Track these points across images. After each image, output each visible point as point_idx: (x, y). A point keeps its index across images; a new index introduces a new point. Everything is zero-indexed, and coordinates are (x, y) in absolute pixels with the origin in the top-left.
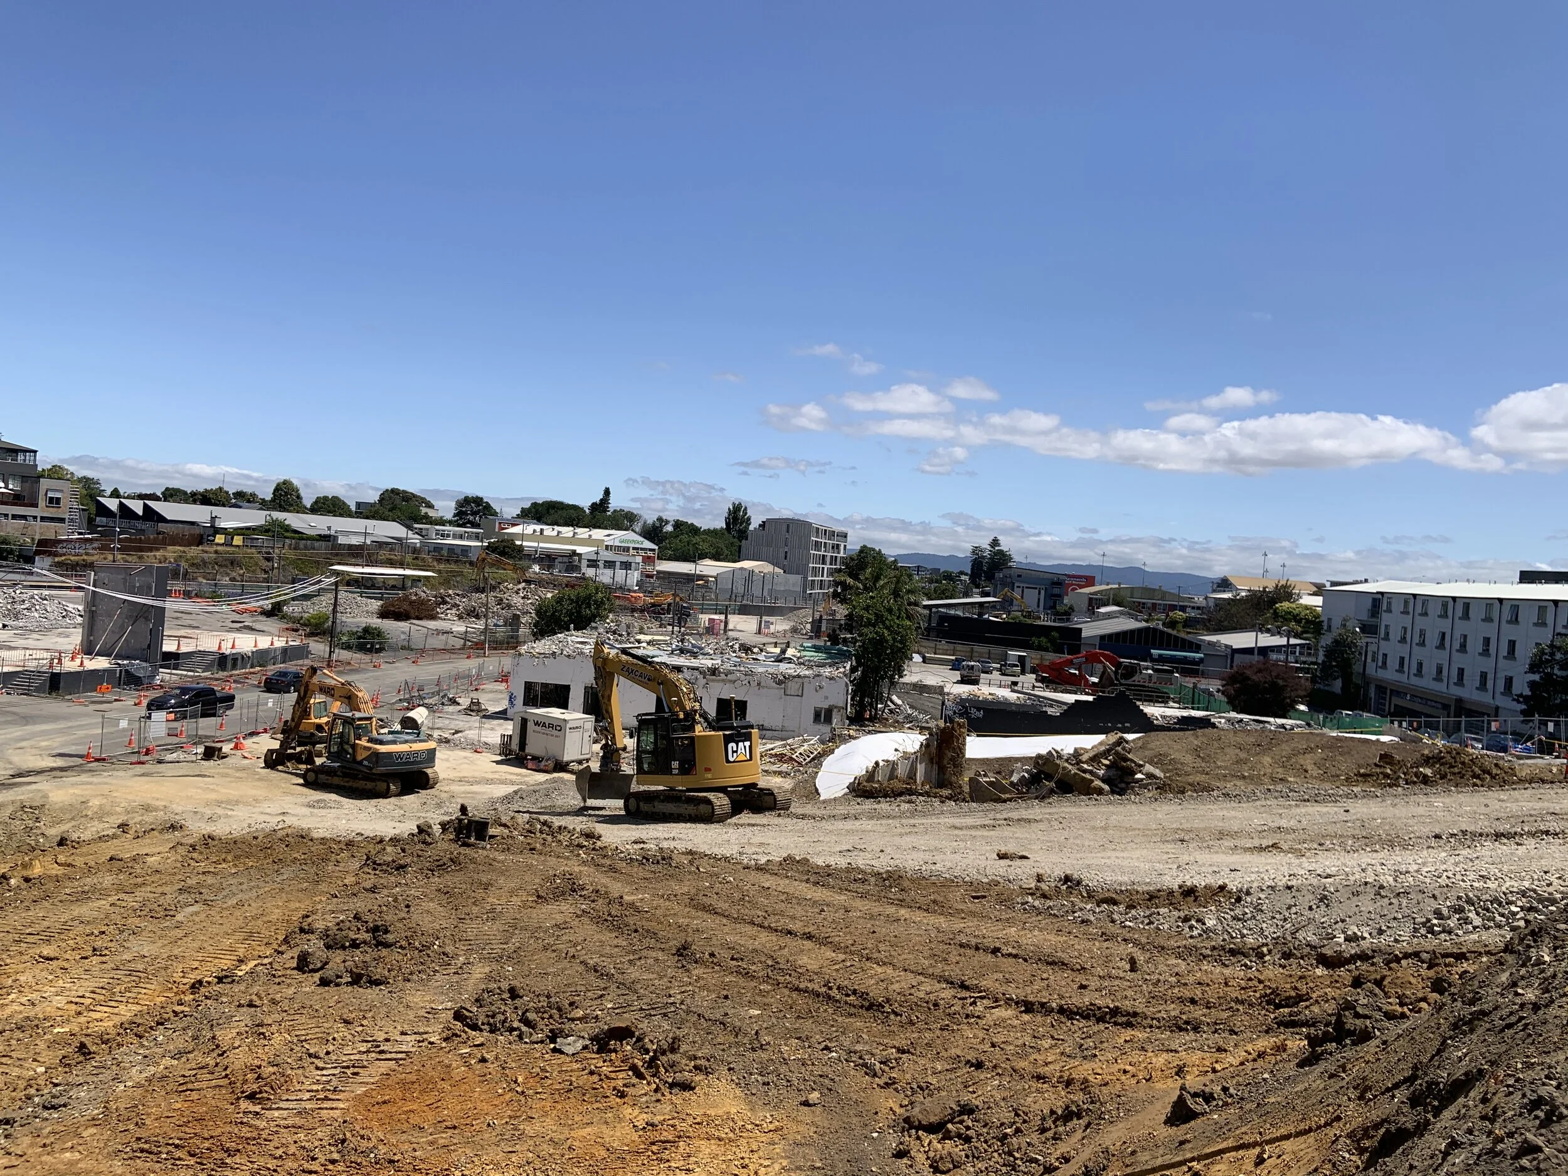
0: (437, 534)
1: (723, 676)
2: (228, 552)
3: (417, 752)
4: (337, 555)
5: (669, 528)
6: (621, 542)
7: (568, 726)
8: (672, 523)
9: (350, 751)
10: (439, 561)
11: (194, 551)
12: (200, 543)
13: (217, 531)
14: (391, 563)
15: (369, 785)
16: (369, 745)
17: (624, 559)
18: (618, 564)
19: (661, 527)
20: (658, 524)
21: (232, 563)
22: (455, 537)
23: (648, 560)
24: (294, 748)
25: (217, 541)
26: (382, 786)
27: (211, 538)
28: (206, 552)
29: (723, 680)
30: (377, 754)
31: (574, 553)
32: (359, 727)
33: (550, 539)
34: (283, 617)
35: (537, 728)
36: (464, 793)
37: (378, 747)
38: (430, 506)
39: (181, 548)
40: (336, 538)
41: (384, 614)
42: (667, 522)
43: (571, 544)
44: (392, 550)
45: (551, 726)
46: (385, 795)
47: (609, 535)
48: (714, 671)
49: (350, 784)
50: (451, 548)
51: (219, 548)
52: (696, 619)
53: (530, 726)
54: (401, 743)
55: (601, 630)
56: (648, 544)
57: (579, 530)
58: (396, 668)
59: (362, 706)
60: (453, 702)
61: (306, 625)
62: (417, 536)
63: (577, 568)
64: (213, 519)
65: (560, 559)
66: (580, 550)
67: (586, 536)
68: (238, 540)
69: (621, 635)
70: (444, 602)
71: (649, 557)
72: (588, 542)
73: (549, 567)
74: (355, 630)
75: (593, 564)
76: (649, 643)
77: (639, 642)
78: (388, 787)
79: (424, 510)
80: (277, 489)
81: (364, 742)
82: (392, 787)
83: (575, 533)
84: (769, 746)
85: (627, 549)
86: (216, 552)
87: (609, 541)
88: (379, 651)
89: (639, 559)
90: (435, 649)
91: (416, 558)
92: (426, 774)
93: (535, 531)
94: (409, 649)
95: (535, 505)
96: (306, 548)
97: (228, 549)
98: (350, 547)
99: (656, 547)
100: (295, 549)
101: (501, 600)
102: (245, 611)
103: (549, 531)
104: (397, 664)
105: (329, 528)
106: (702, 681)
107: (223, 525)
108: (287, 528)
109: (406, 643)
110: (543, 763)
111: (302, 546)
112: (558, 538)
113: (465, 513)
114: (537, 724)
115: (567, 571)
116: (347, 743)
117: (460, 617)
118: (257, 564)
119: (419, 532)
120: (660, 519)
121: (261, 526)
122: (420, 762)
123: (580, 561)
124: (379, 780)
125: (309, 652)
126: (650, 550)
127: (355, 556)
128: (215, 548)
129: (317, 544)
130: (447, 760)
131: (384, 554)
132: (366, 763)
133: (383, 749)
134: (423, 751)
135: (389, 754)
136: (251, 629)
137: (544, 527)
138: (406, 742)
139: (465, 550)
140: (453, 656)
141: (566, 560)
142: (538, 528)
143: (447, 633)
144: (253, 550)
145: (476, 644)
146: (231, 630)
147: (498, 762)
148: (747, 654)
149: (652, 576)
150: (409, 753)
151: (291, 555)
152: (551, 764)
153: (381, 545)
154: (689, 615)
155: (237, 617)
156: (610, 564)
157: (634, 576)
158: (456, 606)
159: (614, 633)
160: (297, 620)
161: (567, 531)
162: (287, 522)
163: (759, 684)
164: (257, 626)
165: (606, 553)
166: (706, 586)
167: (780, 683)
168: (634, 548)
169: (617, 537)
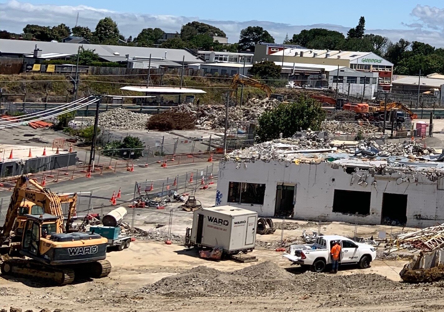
0: (216, 58)
1: (387, 174)
2: (42, 78)
3: (89, 247)
4: (130, 77)
5: (409, 48)
6: (363, 61)
7: (234, 221)
8: (412, 44)
9: (36, 246)
10: (212, 80)
11: (15, 78)
12: (21, 71)
13: (38, 61)
14: (173, 84)
15: (50, 275)
16: (50, 242)
17: (363, 75)
18: (358, 79)
19: (403, 48)
20: (400, 45)
21: (45, 87)
22: (231, 60)
23: (385, 75)
24: (7, 244)
25: (34, 69)
26: (58, 276)
27: (29, 67)
28: (25, 78)
29: (388, 178)
30: (54, 250)
31: (323, 70)
32: (45, 227)
33: (308, 60)
34: (67, 131)
35: (211, 223)
36: (129, 280)
37: (56, 243)
38: (222, 35)
39: (5, 76)
40: (131, 64)
41: (151, 126)
42: (407, 44)
43: (324, 63)
44: (174, 72)
45: (221, 221)
46: (61, 283)
47: (353, 56)
48: (380, 171)
49: (36, 274)
50: (224, 69)
51: (35, 75)
52: (409, 124)
53: (205, 220)
54: (76, 239)
55: (303, 137)
56: (386, 63)
57: (331, 52)
58: (146, 171)
59: (52, 209)
60: (178, 199)
61: (83, 137)
62: (200, 60)
63: (325, 83)
64: (36, 51)
65: (311, 76)
66: (328, 68)
67: (335, 57)
68: (51, 68)
69: (319, 141)
70: (204, 115)
71: (386, 73)
72: (337, 62)
73: (303, 83)
74: (119, 140)
75: (338, 79)
76: (339, 147)
77: (332, 146)
78: (63, 276)
79: (215, 38)
80: (99, 25)
81: (47, 240)
82: (66, 276)
83: (327, 55)
84: (409, 234)
85: (368, 67)
86: (33, 78)
87: (354, 61)
88: (135, 157)
89: (376, 75)
90: (183, 155)
91: (194, 79)
92: (100, 265)
93: (296, 54)
94: (163, 154)
95: (304, 32)
96: (105, 73)
97: (43, 75)
98: (141, 71)
99: (392, 65)
100: (96, 74)
101: (248, 112)
102: (39, 126)
103: (308, 53)
104: (148, 168)
105: (127, 56)
106: (371, 179)
107: (43, 56)
108: (95, 57)
109: (159, 150)
110: (213, 253)
111: (102, 71)
112: (314, 59)
113: (248, 40)
114: (210, 219)
115: (317, 86)
116: (35, 240)
117: (213, 127)
118: (65, 87)
119: (202, 57)
120: (402, 41)
121: (73, 56)
122: (92, 255)
123: (327, 77)
124: (57, 271)
125: (78, 160)
126: (387, 67)
127: (143, 78)
128: (32, 74)
129: (114, 69)
130: (138, 251)
131: (168, 76)
132: (46, 257)
133: (59, 245)
134: (94, 246)
135: (65, 249)
136: (37, 141)
137: (304, 50)
138: (81, 238)
139: (235, 70)
140: (198, 159)
141: (316, 76)
142: (299, 51)
143: (198, 140)
144: (63, 76)
145: (218, 149)
146: (21, 142)
147: (179, 252)
148: (418, 155)
149: (388, 88)
150: (82, 248)
151: (93, 79)
152: (219, 253)
153: (166, 68)
154: (403, 121)
155: (30, 131)
156: (352, 80)
157: (371, 90)
158: (213, 117)
159: (314, 139)
160: (76, 133)
161: (321, 53)
162: (95, 53)
163: (416, 181)
164: (44, 139)
165: (350, 71)
166: (432, 95)
167: (434, 179)
168: (374, 66)
169: (359, 57)
